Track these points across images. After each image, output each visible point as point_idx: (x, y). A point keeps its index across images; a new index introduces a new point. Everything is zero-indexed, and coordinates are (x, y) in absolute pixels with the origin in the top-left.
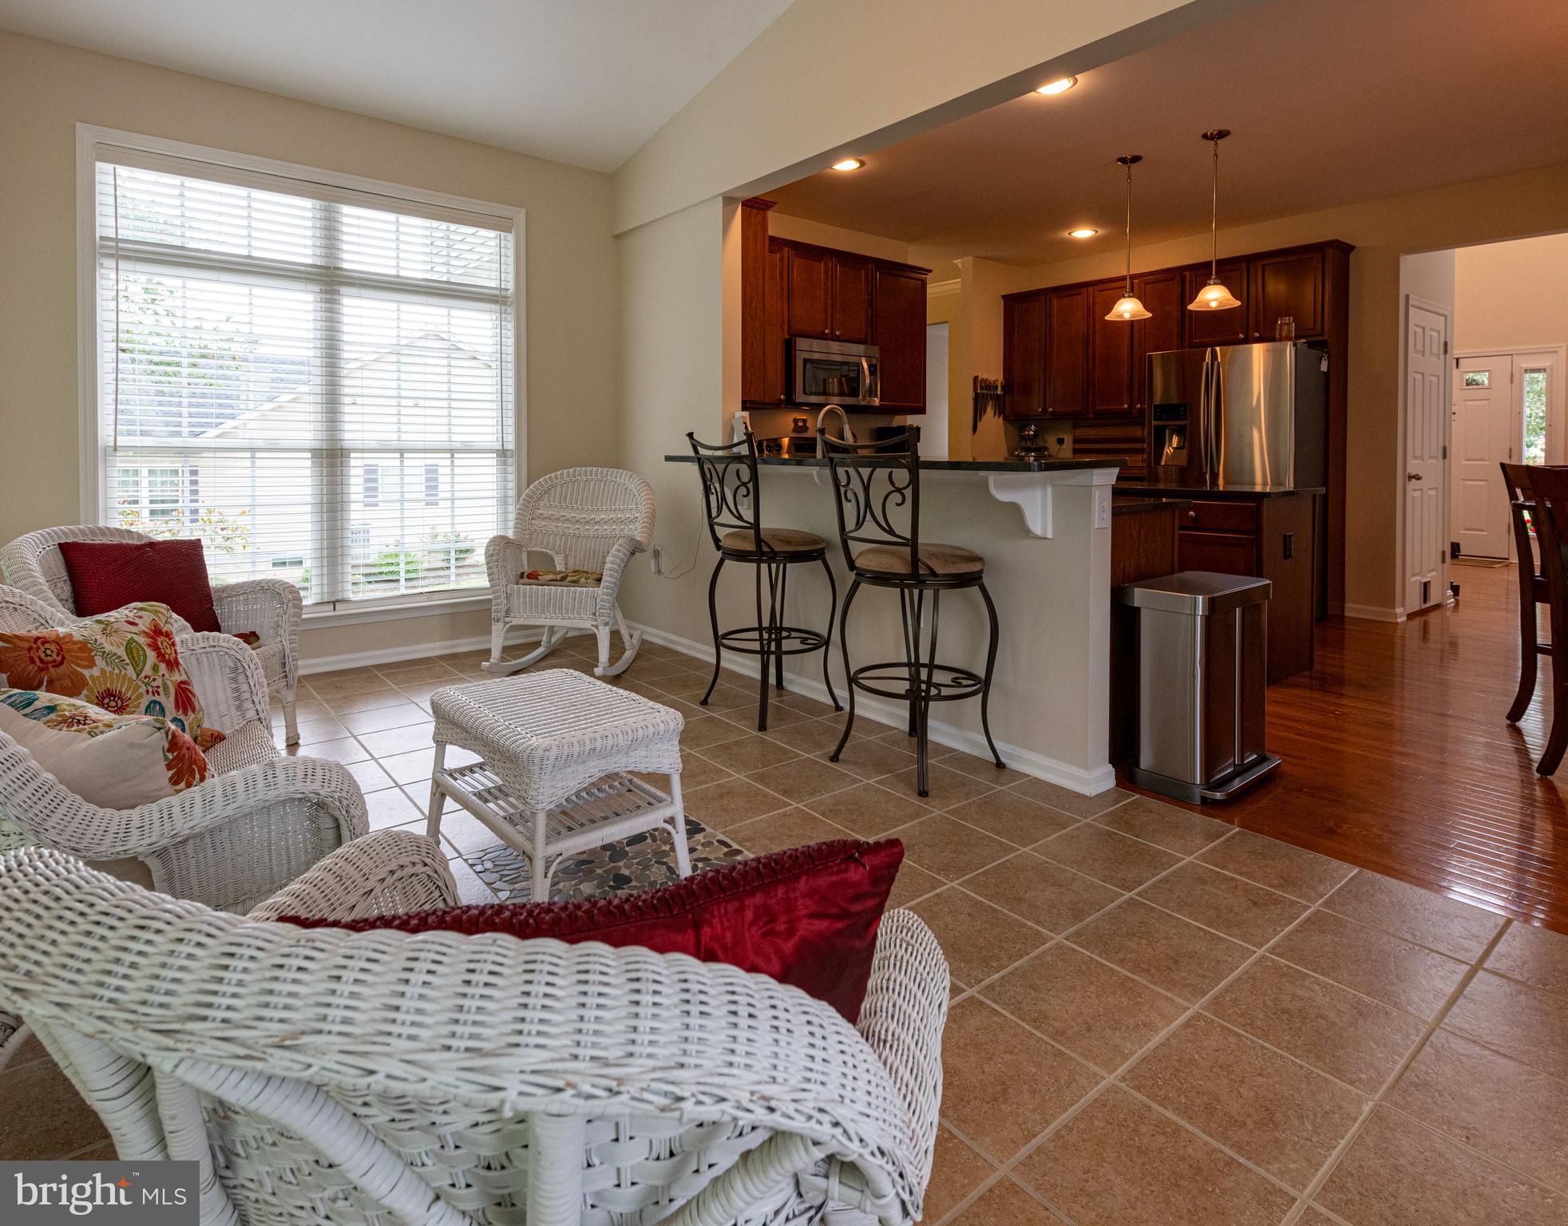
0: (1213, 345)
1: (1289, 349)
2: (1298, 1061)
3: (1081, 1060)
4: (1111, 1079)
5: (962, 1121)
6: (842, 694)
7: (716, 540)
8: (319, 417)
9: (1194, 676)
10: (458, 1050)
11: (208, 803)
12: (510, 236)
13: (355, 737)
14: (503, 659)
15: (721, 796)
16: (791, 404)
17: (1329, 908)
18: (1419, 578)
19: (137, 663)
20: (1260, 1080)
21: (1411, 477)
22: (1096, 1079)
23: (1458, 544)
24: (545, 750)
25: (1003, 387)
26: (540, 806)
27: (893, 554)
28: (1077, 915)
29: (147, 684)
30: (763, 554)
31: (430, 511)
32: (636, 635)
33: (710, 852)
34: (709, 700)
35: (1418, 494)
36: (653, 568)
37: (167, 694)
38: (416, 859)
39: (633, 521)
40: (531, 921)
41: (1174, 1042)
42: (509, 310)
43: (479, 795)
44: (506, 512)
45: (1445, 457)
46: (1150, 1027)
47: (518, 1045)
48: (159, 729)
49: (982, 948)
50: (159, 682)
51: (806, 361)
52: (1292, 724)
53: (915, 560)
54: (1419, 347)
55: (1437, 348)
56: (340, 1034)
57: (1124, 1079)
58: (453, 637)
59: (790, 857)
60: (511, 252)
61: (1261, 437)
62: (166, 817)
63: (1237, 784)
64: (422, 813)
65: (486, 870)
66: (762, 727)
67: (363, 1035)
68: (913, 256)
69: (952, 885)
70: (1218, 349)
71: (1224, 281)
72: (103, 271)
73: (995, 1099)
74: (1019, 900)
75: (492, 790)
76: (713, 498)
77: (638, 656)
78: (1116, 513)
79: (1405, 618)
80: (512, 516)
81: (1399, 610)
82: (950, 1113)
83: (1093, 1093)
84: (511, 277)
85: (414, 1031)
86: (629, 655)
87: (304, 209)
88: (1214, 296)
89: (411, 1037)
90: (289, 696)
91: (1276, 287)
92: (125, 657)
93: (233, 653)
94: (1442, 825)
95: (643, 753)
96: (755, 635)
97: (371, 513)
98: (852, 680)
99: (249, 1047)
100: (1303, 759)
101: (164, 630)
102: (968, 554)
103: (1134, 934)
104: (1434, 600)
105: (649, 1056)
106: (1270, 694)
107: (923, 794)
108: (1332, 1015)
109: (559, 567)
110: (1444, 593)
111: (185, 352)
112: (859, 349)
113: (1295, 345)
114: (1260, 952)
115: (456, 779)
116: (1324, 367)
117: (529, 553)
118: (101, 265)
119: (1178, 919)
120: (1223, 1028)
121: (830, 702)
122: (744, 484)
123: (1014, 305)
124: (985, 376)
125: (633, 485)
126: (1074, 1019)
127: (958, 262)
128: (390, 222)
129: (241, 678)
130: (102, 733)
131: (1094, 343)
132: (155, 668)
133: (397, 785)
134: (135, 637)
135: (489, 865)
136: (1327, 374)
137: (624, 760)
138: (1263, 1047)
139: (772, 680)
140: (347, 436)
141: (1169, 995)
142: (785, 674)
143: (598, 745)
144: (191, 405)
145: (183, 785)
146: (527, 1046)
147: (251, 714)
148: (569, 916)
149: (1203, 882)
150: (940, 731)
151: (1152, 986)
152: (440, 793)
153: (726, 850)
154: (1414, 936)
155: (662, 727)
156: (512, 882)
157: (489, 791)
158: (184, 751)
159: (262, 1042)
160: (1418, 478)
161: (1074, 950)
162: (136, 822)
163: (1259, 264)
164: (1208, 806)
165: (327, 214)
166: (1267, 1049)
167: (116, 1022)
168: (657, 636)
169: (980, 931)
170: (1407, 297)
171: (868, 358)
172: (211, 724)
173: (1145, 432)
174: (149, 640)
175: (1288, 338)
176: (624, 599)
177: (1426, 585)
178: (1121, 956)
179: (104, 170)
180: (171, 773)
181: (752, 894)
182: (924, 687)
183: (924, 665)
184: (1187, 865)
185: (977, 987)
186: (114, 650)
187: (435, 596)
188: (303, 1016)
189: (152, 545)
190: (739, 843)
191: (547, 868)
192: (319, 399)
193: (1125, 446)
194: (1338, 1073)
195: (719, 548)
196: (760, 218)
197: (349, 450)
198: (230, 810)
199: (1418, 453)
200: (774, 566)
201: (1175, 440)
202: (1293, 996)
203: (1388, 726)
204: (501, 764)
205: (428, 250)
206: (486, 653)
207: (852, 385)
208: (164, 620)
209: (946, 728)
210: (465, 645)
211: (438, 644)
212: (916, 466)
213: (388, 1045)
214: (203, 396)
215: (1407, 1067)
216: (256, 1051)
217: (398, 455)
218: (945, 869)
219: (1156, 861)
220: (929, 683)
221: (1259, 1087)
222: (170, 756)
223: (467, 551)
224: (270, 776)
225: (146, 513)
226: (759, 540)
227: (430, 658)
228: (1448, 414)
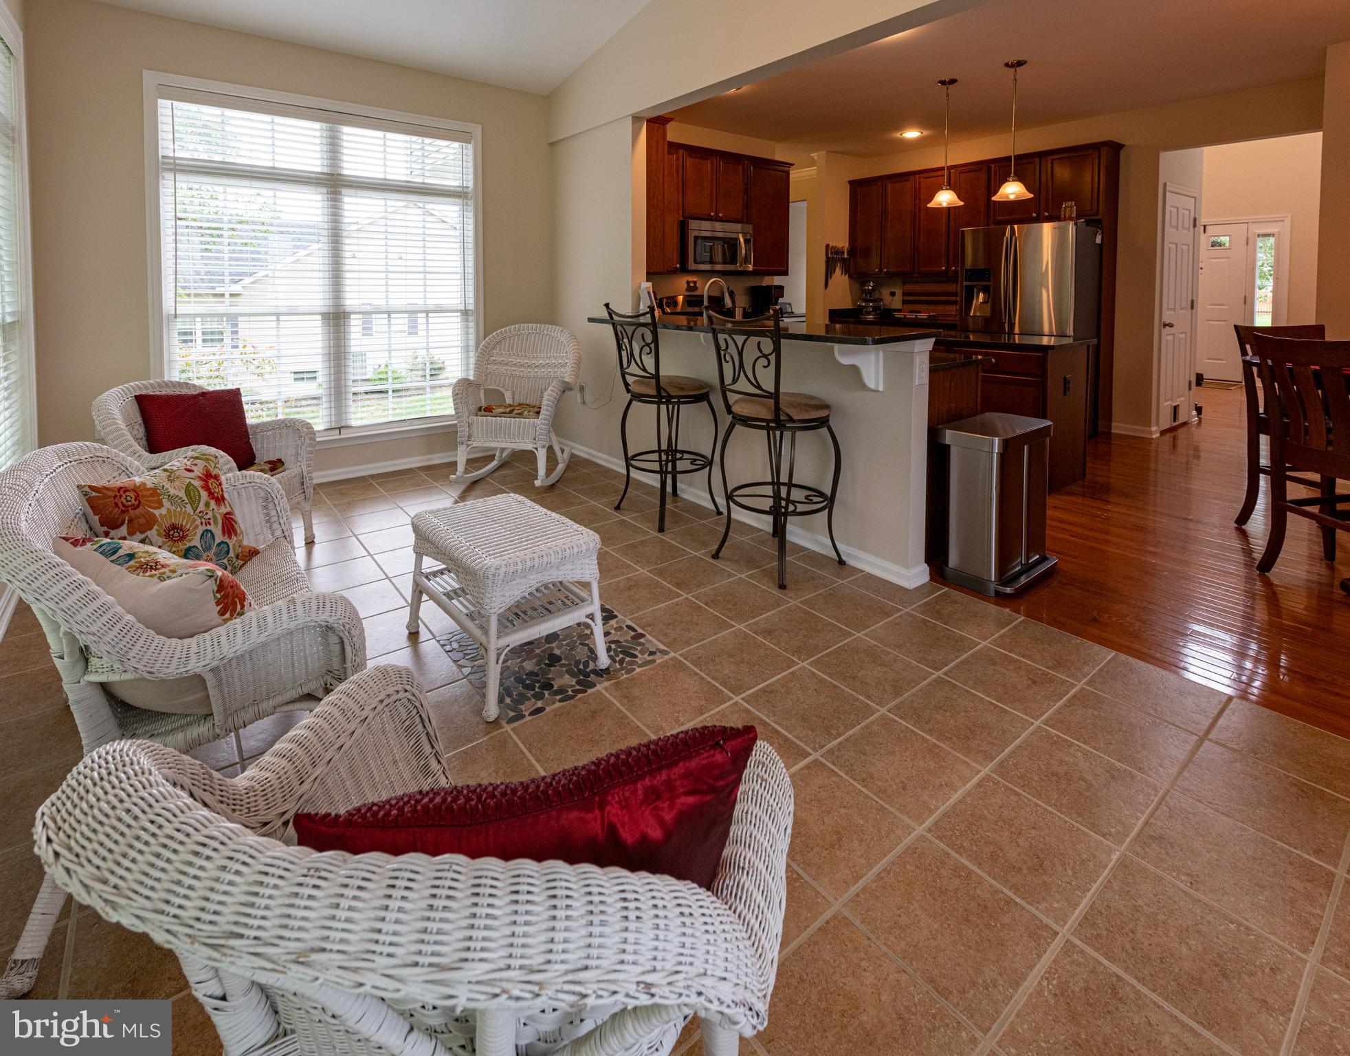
0: (1012, 222)
1: (1071, 228)
2: (1063, 816)
3: (898, 814)
4: (920, 830)
5: (807, 864)
6: (721, 501)
7: (627, 385)
8: (327, 289)
9: (991, 499)
10: (423, 966)
11: (246, 632)
12: (470, 146)
13: (356, 536)
14: (466, 471)
15: (629, 589)
16: (684, 270)
17: (1091, 686)
18: (1169, 403)
19: (194, 502)
20: (1034, 832)
21: (1165, 325)
22: (908, 830)
23: (1202, 375)
24: (497, 569)
25: (849, 253)
26: (493, 611)
27: (762, 404)
28: (897, 692)
29: (201, 518)
30: (662, 397)
31: (412, 339)
32: (567, 450)
33: (620, 636)
34: (621, 506)
35: (1170, 338)
36: (579, 400)
37: (216, 523)
38: (399, 687)
39: (564, 366)
40: (480, 806)
41: (969, 800)
42: (470, 202)
43: (447, 595)
44: (468, 358)
45: (1192, 308)
46: (952, 787)
47: (466, 960)
48: (211, 576)
49: (824, 719)
50: (210, 515)
51: (696, 238)
52: (1068, 527)
53: (777, 410)
54: (1174, 223)
55: (1188, 223)
56: (339, 951)
57: (930, 830)
58: (429, 453)
59: (672, 744)
60: (471, 158)
61: (1048, 296)
62: (216, 644)
63: (1023, 580)
64: (406, 601)
65: (453, 649)
66: (661, 530)
67: (356, 952)
68: (780, 153)
69: (804, 664)
70: (1016, 226)
71: (1020, 178)
72: (164, 182)
73: (832, 846)
74: (854, 678)
75: (458, 591)
76: (624, 353)
77: (568, 468)
78: (932, 371)
79: (1158, 435)
80: (472, 361)
81: (1154, 429)
82: (798, 857)
83: (908, 841)
84: (471, 177)
85: (392, 950)
86: (561, 467)
87: (314, 130)
88: (1012, 190)
89: (390, 955)
90: (307, 506)
91: (1062, 173)
92: (185, 498)
93: (264, 487)
94: (1181, 614)
95: (570, 567)
96: (655, 456)
97: (367, 340)
98: (729, 497)
99: (273, 962)
100: (1075, 557)
101: (213, 474)
102: (818, 403)
103: (941, 708)
104: (1181, 420)
105: (563, 962)
106: (1051, 501)
107: (782, 587)
108: (1090, 777)
109: (509, 401)
110: (1189, 413)
111: (226, 219)
112: (738, 227)
113: (1076, 224)
114: (1037, 723)
115: (429, 580)
116: (1098, 240)
117: (486, 390)
118: (163, 177)
119: (975, 695)
120: (1007, 788)
121: (713, 508)
122: (648, 345)
123: (859, 188)
124: (834, 244)
125: (564, 337)
126: (893, 779)
127: (814, 155)
128: (378, 138)
129: (271, 505)
130: (169, 578)
131: (919, 218)
132: (207, 505)
133: (388, 578)
134: (192, 481)
135: (455, 645)
136: (1101, 246)
137: (556, 573)
138: (1037, 805)
139: (669, 489)
140: (348, 302)
141: (966, 759)
142: (678, 484)
143: (536, 563)
144: (231, 259)
145: (228, 615)
146: (473, 960)
147: (278, 533)
148: (507, 801)
149: (994, 663)
150: (796, 533)
151: (954, 753)
152: (419, 591)
153: (633, 633)
154: (1156, 710)
155: (584, 547)
156: (473, 659)
157: (455, 591)
158: (229, 590)
159: (284, 958)
160: (1171, 325)
161: (894, 720)
162: (194, 649)
163: (1050, 159)
164: (1000, 598)
165: (331, 133)
166: (1039, 806)
167: (179, 935)
168: (583, 452)
169: (823, 704)
170: (1165, 185)
171: (744, 234)
172: (249, 541)
173: (959, 288)
174: (202, 483)
175: (1071, 219)
176: (558, 425)
177: (1176, 408)
178: (930, 726)
179: (164, 106)
180: (219, 608)
181: (643, 778)
182: (783, 503)
183: (784, 484)
184: (982, 649)
185: (820, 752)
186: (176, 492)
187: (416, 422)
188: (312, 937)
189: (204, 394)
190: (643, 628)
191: (499, 655)
192: (327, 275)
193: (943, 298)
194: (1094, 827)
195: (628, 391)
196: (660, 131)
197: (350, 313)
198: (263, 638)
199: (1171, 306)
200: (670, 406)
201: (981, 296)
202: (1061, 761)
203: (1142, 529)
204: (463, 576)
205: (409, 159)
206: (453, 465)
207: (731, 256)
208: (213, 465)
209: (800, 531)
210: (438, 459)
211: (417, 458)
212: (779, 335)
213: (373, 961)
214: (241, 252)
215: (1146, 823)
216: (278, 964)
217: (386, 316)
218: (798, 651)
219: (959, 644)
220: (788, 500)
221: (1033, 838)
222: (218, 596)
223: (440, 369)
224: (292, 611)
225: (199, 341)
226: (658, 387)
227: (411, 469)
228: (1195, 269)
